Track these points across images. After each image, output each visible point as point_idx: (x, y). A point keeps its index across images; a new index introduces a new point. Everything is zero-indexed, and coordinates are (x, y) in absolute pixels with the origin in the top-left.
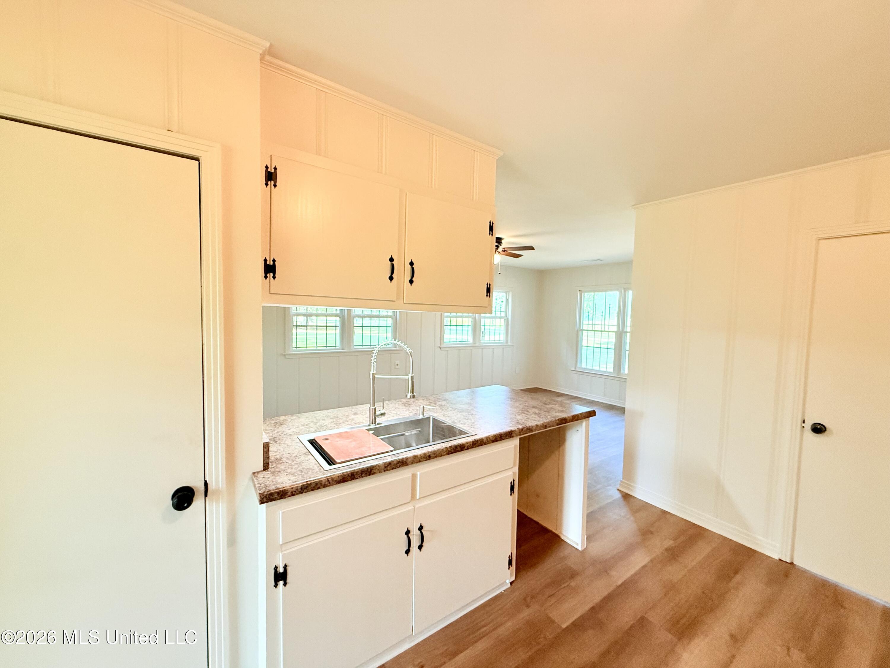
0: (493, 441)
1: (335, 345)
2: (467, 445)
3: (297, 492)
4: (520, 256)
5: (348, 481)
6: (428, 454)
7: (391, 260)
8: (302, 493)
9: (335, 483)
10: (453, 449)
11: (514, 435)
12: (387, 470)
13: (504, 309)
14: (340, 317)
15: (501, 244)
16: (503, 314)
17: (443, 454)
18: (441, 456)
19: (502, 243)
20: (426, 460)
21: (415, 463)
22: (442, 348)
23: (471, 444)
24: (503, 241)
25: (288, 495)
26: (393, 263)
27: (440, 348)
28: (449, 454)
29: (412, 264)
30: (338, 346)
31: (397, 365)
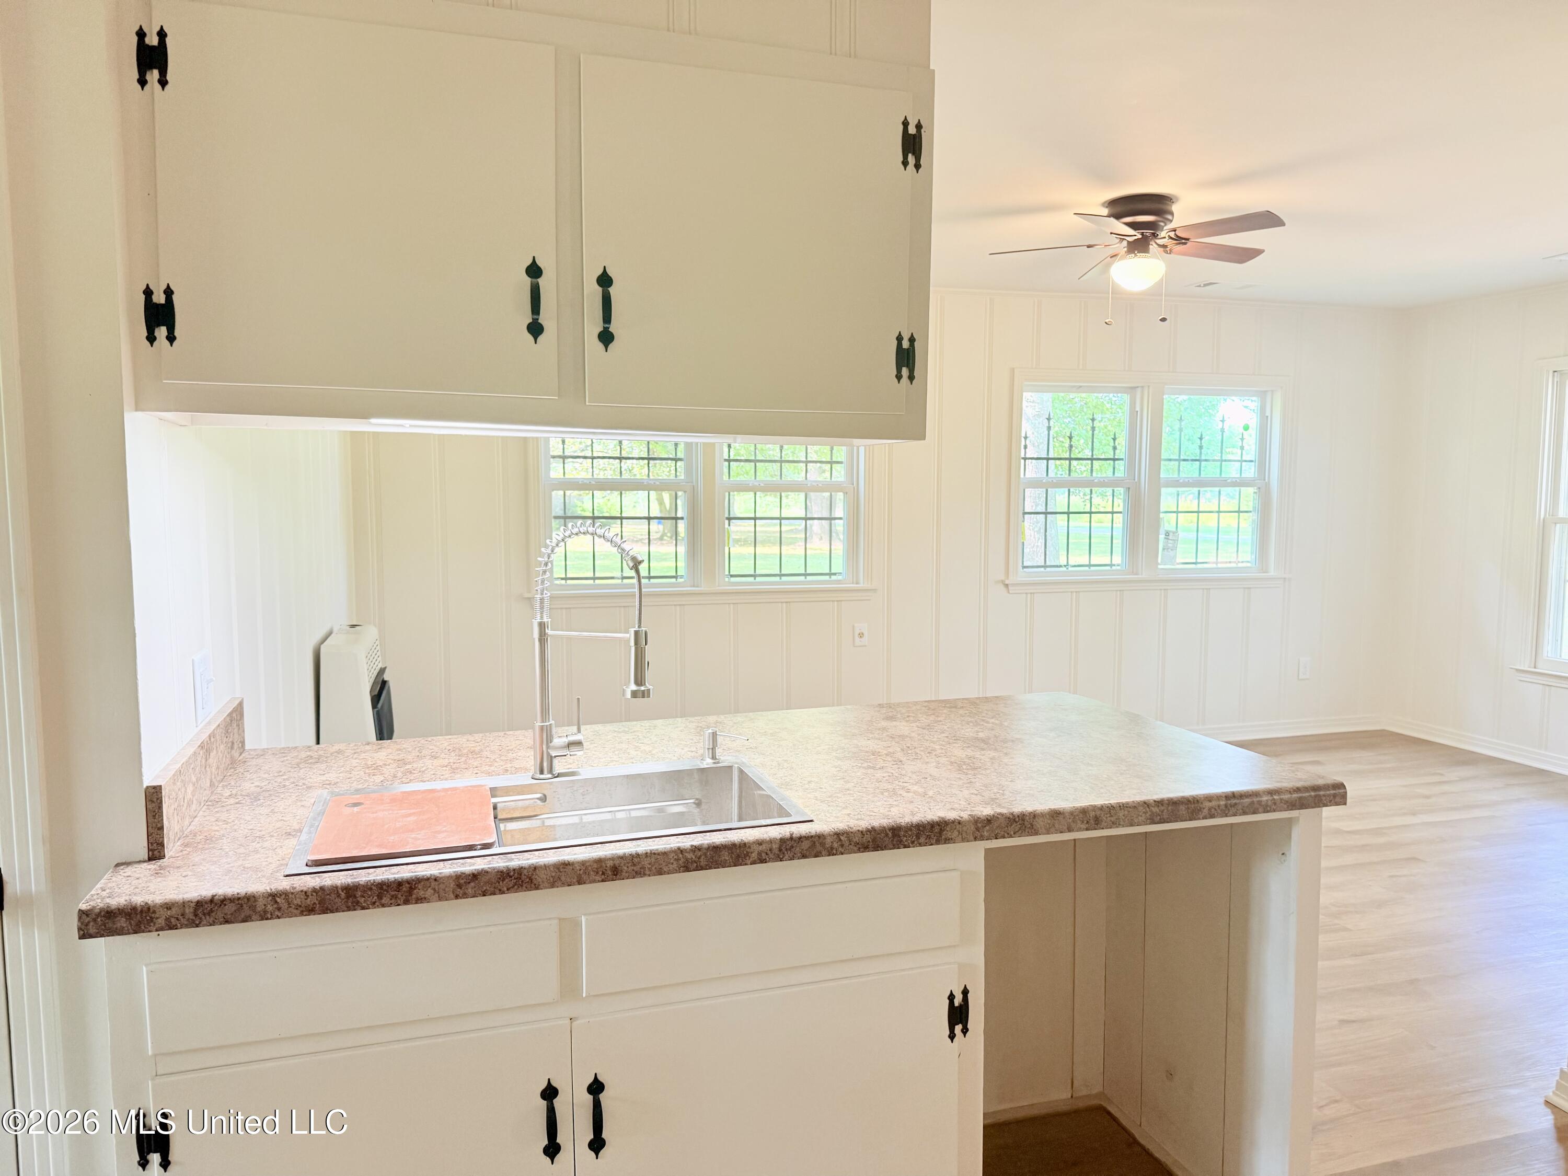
0: (864, 848)
1: (674, 574)
2: (757, 849)
3: (184, 921)
4: (1252, 254)
5: (337, 910)
6: (610, 864)
7: (534, 271)
8: (197, 926)
9: (297, 912)
10: (705, 854)
11: (947, 834)
12: (465, 896)
13: (1251, 451)
14: (685, 492)
15: (1170, 217)
16: (1250, 472)
17: (665, 869)
18: (660, 872)
19: (1172, 214)
20: (603, 881)
21: (563, 884)
22: (1014, 585)
23: (775, 846)
24: (1175, 208)
25: (157, 926)
26: (540, 281)
27: (1007, 586)
28: (687, 869)
29: (605, 280)
30: (682, 577)
31: (861, 635)
